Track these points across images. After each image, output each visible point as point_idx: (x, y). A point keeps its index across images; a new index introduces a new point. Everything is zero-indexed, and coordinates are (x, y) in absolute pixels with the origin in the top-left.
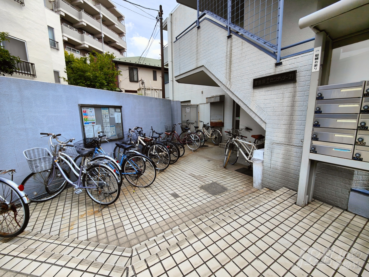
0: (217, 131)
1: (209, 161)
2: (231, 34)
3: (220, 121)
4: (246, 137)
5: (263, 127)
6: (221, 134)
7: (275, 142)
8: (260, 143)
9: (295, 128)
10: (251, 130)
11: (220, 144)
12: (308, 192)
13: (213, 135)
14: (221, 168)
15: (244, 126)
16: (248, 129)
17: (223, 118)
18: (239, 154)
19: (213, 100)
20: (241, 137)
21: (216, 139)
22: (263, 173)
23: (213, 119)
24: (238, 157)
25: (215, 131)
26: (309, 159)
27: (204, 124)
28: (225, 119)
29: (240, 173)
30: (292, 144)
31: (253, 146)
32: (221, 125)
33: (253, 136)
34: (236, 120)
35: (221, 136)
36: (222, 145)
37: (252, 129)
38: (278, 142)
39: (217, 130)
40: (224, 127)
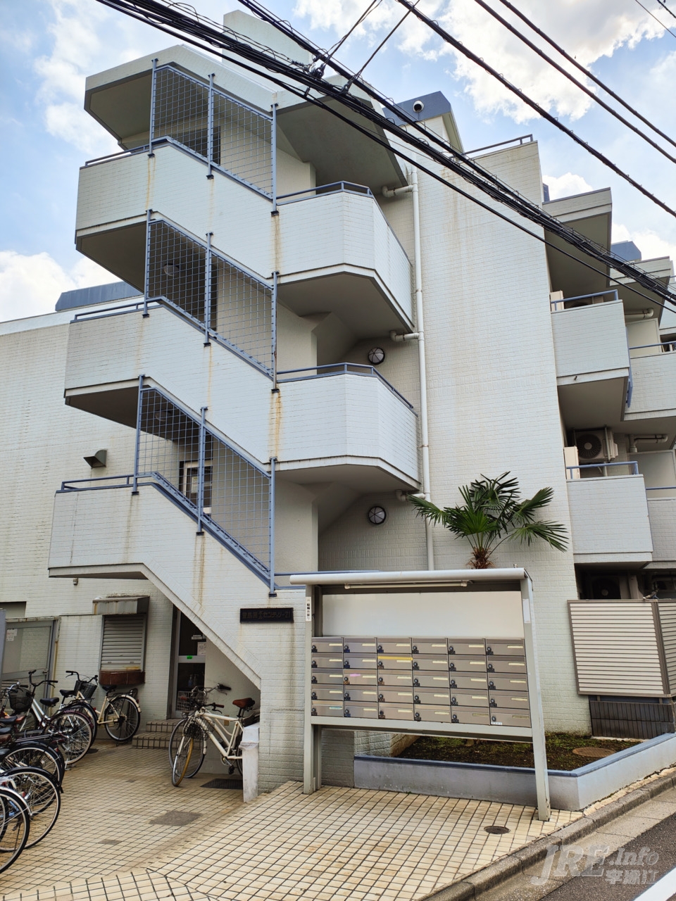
0: (125, 698)
1: (132, 781)
2: (203, 530)
3: (131, 668)
4: (222, 707)
5: (256, 685)
6: (137, 705)
7: (274, 708)
8: (247, 715)
9: (297, 685)
10: (229, 689)
11: (138, 739)
12: (315, 773)
13: (112, 712)
14: (170, 789)
15: (214, 682)
16: (223, 688)
17: (142, 658)
18: (206, 747)
19: (114, 609)
20: (213, 708)
21: (120, 725)
22: (259, 767)
23: (109, 663)
24: (204, 755)
25: (118, 699)
26: (312, 725)
27: (81, 679)
28: (148, 660)
29: (213, 789)
30: (294, 708)
31: (237, 722)
32: (136, 679)
33: (236, 703)
34: (179, 664)
35: (139, 713)
36: (143, 739)
37: (232, 688)
38: (278, 707)
39: (128, 696)
40: (146, 685)
